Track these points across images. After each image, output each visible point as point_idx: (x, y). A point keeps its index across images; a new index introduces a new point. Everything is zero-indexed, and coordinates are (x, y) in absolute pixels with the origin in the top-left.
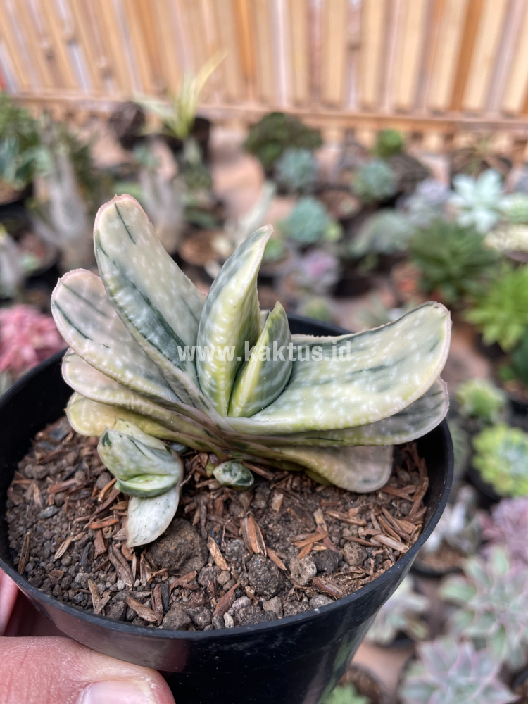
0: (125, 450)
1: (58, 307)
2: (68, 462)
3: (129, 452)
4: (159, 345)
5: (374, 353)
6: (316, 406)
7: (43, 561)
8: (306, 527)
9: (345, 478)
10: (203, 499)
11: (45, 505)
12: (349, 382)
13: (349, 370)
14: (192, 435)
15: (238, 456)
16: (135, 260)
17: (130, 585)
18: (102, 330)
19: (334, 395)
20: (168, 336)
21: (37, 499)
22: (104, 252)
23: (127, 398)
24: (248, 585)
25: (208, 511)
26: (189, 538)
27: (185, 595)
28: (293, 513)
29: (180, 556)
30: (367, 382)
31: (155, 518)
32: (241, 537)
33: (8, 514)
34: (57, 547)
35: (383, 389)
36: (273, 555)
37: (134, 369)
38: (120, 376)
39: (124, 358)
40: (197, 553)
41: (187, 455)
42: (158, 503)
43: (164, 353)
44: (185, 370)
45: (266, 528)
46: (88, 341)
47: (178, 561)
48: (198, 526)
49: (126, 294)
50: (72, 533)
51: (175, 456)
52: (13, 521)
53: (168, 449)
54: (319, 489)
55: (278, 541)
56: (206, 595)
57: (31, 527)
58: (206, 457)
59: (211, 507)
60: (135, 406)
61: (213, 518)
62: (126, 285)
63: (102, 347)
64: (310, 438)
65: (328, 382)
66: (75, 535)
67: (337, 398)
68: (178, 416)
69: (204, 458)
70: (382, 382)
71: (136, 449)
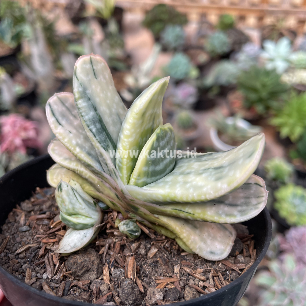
0: (68, 195)
1: (50, 106)
2: (46, 207)
3: (70, 196)
4: (95, 133)
5: (220, 160)
6: (178, 185)
7: (11, 253)
8: (167, 272)
9: (198, 246)
10: (109, 241)
11: (25, 225)
12: (200, 174)
13: (203, 168)
14: (109, 197)
15: (134, 217)
16: (94, 87)
17: (50, 277)
18: (71, 124)
19: (190, 180)
20: (102, 130)
21: (22, 221)
22: (77, 78)
23: (76, 165)
24: (118, 296)
25: (109, 248)
26: (92, 259)
27: (78, 291)
28: (161, 262)
29: (83, 267)
30: (210, 175)
31: (76, 241)
32: (124, 267)
35: (218, 179)
36: (139, 282)
37: (81, 147)
38: (72, 149)
39: (78, 140)
40: (94, 269)
41: (106, 212)
42: (80, 233)
43: (97, 138)
44: (107, 151)
45: (141, 266)
46: (60, 127)
47: (81, 270)
48: (101, 255)
49: (84, 102)
50: (31, 243)
51: (98, 208)
52: (6, 229)
53: (95, 204)
54: (183, 254)
55: (146, 276)
56: (91, 295)
57: (13, 235)
58: (116, 214)
59: (112, 245)
60: (80, 171)
61: (112, 253)
62: (85, 97)
63: (68, 132)
64: (174, 209)
65: (189, 173)
66: (33, 244)
67: (191, 182)
68: (102, 181)
69: (115, 215)
71: (74, 195)
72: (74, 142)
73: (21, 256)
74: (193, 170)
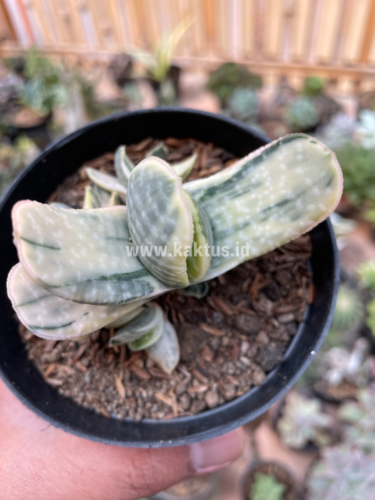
5: (272, 188)
12: (265, 220)
13: (258, 210)
19: (258, 234)
20: (129, 282)
21: (71, 371)
30: (280, 216)
33: (61, 391)
34: (115, 388)
35: (296, 217)
46: (74, 325)
62: (85, 286)
63: (84, 317)
65: (246, 225)
70: (291, 213)
72: (103, 315)
73: (130, 393)
74: (248, 217)
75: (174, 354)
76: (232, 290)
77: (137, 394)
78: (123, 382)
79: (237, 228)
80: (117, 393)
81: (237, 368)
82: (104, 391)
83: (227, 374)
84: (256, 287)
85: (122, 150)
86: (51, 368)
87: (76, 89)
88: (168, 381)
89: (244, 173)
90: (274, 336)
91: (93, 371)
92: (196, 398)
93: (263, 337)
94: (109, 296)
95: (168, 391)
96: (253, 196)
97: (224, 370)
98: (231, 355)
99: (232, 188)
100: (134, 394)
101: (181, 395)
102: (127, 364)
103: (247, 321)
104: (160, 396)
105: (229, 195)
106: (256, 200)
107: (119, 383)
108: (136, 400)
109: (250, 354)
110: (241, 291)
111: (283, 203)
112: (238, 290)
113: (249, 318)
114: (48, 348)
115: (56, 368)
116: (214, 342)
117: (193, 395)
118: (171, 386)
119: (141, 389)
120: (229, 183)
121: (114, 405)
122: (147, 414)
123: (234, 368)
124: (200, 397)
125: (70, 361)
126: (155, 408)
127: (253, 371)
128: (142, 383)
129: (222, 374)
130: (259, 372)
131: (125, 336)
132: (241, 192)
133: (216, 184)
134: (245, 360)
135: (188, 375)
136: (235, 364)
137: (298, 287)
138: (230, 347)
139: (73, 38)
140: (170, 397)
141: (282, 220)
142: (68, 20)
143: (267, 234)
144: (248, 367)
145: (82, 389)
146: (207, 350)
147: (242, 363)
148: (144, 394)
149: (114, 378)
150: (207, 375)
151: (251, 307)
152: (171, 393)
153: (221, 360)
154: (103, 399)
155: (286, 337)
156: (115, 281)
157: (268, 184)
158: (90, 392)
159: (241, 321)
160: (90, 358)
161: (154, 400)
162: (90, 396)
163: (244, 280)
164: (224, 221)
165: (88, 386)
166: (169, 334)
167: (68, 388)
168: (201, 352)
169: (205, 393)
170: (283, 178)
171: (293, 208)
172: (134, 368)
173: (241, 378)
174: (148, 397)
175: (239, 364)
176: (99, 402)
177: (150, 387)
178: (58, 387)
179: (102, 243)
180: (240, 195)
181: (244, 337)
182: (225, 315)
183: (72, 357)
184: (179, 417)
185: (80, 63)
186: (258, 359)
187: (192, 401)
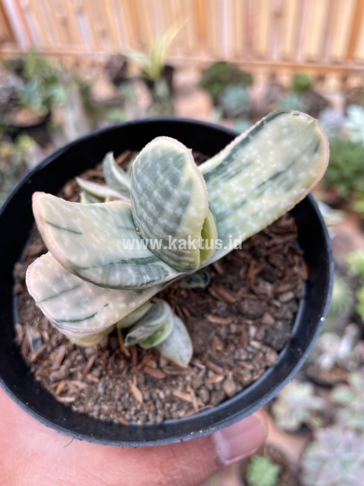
5: (262, 165)
6: (249, 223)
12: (260, 195)
13: (253, 186)
18: (92, 299)
19: (256, 209)
20: (146, 266)
30: (274, 189)
33: (75, 408)
34: (131, 395)
35: (289, 188)
40: (210, 329)
46: (96, 317)
49: (114, 273)
52: (85, 409)
63: (105, 309)
65: (244, 202)
67: (260, 210)
70: (285, 184)
72: (122, 306)
73: (147, 396)
74: (244, 196)
75: (187, 347)
76: (230, 279)
77: (155, 396)
78: (138, 386)
79: (235, 208)
80: (134, 399)
81: (249, 353)
82: (119, 400)
83: (240, 360)
84: (253, 272)
85: (110, 156)
86: (61, 386)
87: (75, 89)
88: (184, 377)
89: (234, 156)
90: (279, 315)
91: (105, 381)
92: (214, 390)
93: (268, 319)
94: (131, 278)
95: (185, 387)
96: (245, 175)
97: (236, 356)
98: (240, 341)
99: (225, 171)
100: (151, 397)
101: (199, 389)
102: (139, 367)
103: (250, 306)
104: (178, 393)
105: (223, 178)
106: (250, 178)
107: (134, 389)
108: (155, 403)
109: (259, 337)
110: (239, 279)
111: (275, 176)
112: (236, 278)
113: (252, 302)
114: (55, 366)
115: (66, 385)
116: (223, 331)
117: (211, 387)
118: (187, 382)
119: (158, 391)
120: (221, 167)
121: (132, 412)
122: (168, 415)
123: (246, 353)
124: (218, 387)
125: (80, 375)
126: (175, 407)
127: (264, 354)
128: (158, 384)
129: (236, 361)
130: (271, 353)
131: (140, 331)
132: (233, 173)
133: (208, 171)
134: (255, 344)
135: (203, 367)
136: (246, 350)
137: (291, 266)
138: (238, 334)
139: (70, 39)
140: (189, 393)
141: (277, 192)
142: (65, 23)
143: (265, 208)
144: (259, 350)
145: (96, 402)
146: (217, 340)
147: (253, 347)
148: (162, 395)
149: (128, 384)
150: (220, 365)
151: (252, 292)
152: (189, 389)
153: (232, 348)
154: (120, 408)
155: (289, 315)
156: (134, 264)
157: (258, 161)
158: (106, 404)
159: (246, 306)
160: (100, 368)
161: (172, 399)
162: (105, 408)
163: (240, 268)
164: (222, 204)
165: (102, 398)
166: (178, 328)
167: (82, 404)
168: (211, 343)
169: (222, 383)
170: (272, 153)
171: (286, 179)
172: (147, 370)
173: (255, 362)
174: (166, 397)
175: (250, 349)
176: (116, 411)
177: (166, 387)
178: (72, 404)
179: (115, 231)
180: (233, 176)
181: (250, 322)
182: (229, 303)
183: (82, 371)
184: (200, 412)
185: (77, 64)
186: (268, 340)
187: (210, 392)
